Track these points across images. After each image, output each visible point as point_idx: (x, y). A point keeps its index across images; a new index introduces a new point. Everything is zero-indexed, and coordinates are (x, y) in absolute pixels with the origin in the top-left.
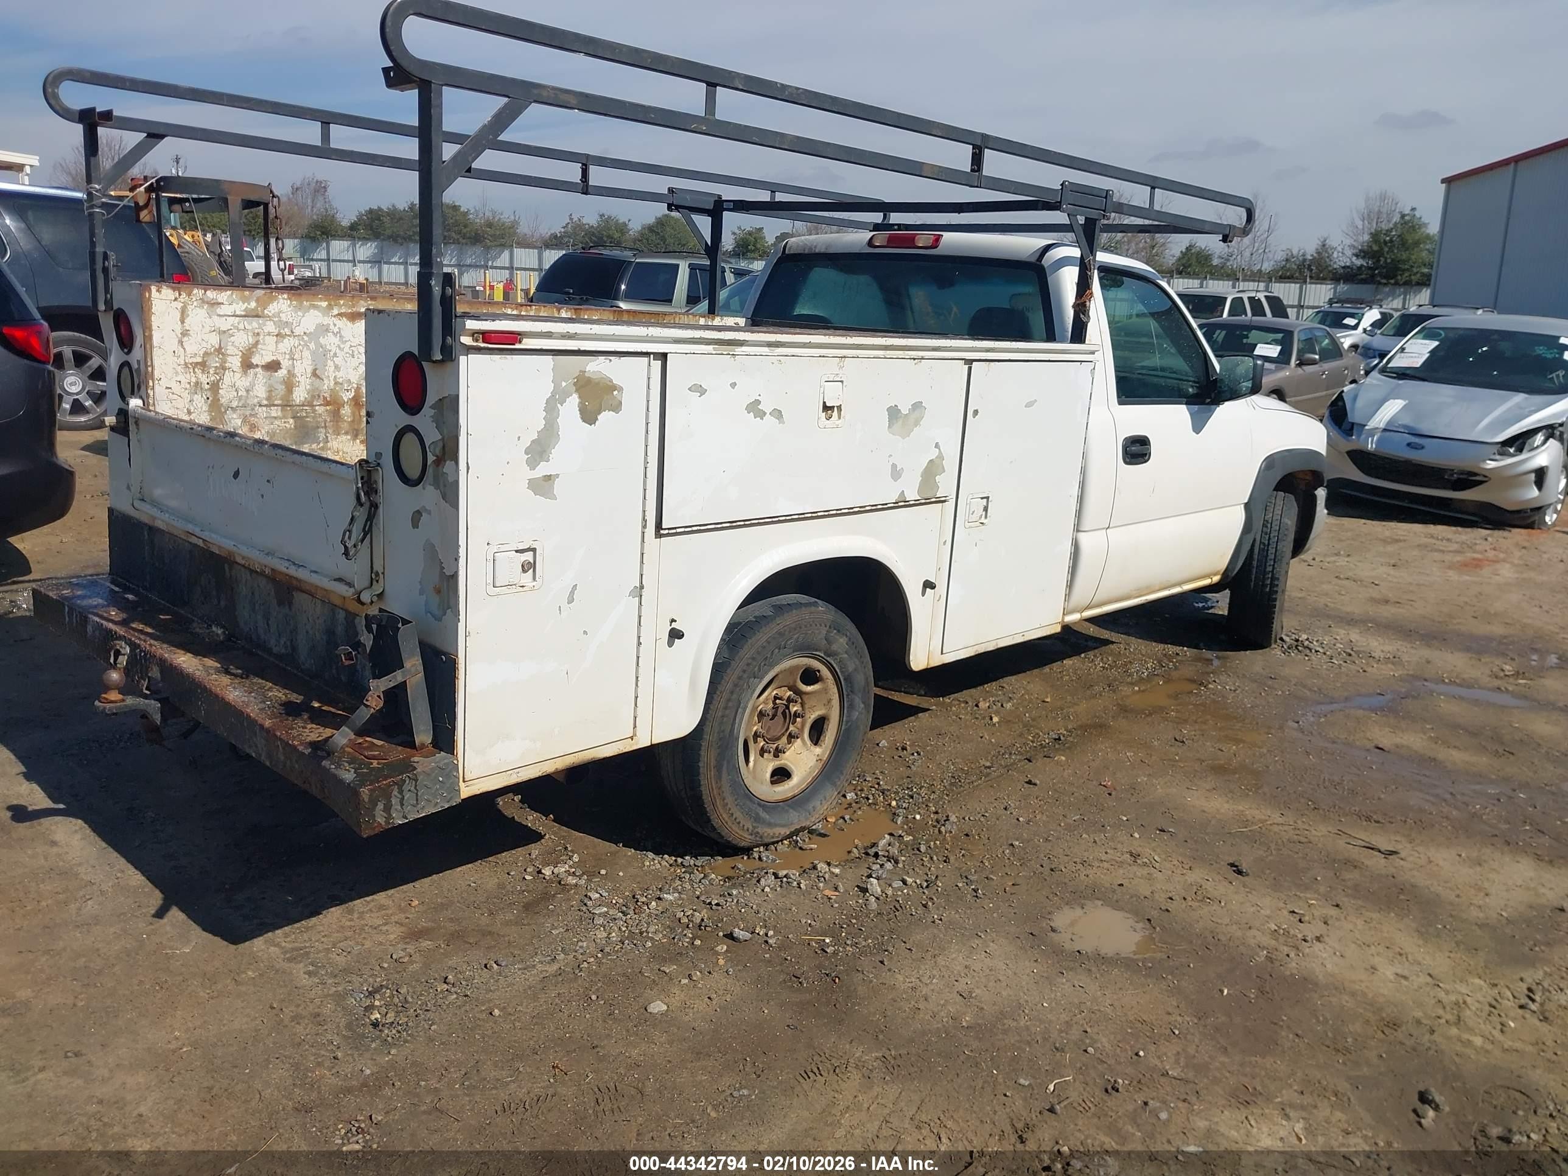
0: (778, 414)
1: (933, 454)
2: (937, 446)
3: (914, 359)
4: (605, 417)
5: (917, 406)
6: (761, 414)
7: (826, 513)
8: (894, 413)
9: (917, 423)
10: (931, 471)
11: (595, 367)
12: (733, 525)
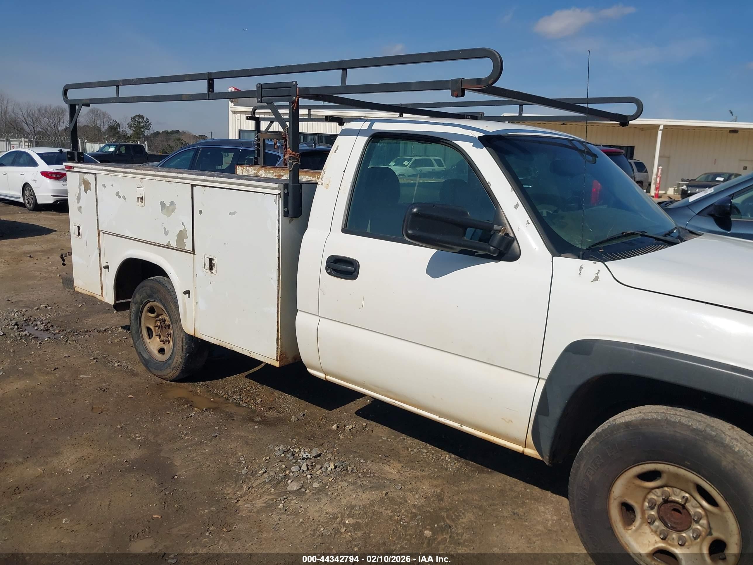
0: (124, 198)
1: (182, 228)
2: (183, 224)
3: (168, 182)
4: (89, 191)
5: (172, 203)
6: (120, 197)
7: (147, 242)
8: (163, 204)
9: (173, 211)
10: (181, 235)
11: (86, 176)
12: (117, 235)
